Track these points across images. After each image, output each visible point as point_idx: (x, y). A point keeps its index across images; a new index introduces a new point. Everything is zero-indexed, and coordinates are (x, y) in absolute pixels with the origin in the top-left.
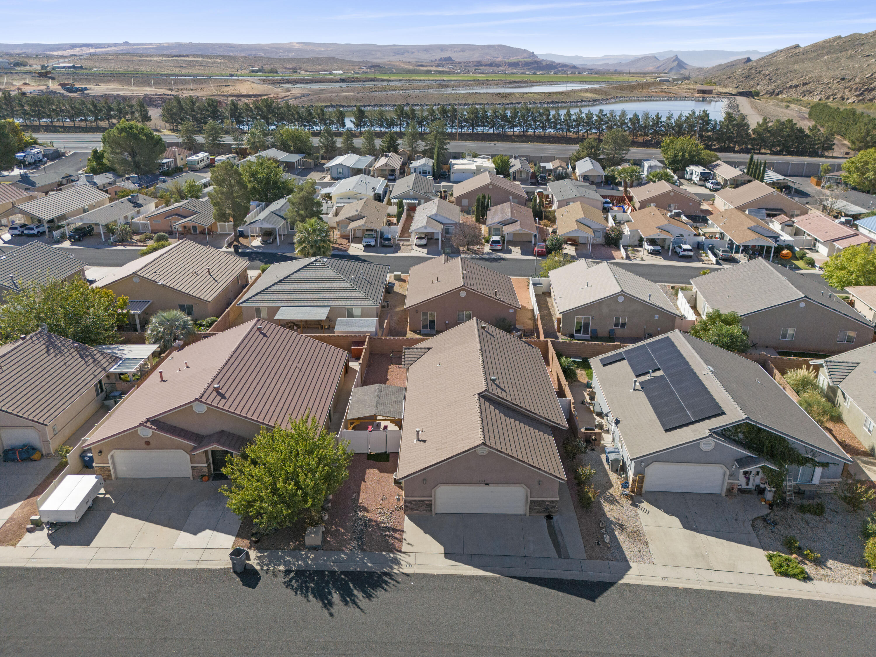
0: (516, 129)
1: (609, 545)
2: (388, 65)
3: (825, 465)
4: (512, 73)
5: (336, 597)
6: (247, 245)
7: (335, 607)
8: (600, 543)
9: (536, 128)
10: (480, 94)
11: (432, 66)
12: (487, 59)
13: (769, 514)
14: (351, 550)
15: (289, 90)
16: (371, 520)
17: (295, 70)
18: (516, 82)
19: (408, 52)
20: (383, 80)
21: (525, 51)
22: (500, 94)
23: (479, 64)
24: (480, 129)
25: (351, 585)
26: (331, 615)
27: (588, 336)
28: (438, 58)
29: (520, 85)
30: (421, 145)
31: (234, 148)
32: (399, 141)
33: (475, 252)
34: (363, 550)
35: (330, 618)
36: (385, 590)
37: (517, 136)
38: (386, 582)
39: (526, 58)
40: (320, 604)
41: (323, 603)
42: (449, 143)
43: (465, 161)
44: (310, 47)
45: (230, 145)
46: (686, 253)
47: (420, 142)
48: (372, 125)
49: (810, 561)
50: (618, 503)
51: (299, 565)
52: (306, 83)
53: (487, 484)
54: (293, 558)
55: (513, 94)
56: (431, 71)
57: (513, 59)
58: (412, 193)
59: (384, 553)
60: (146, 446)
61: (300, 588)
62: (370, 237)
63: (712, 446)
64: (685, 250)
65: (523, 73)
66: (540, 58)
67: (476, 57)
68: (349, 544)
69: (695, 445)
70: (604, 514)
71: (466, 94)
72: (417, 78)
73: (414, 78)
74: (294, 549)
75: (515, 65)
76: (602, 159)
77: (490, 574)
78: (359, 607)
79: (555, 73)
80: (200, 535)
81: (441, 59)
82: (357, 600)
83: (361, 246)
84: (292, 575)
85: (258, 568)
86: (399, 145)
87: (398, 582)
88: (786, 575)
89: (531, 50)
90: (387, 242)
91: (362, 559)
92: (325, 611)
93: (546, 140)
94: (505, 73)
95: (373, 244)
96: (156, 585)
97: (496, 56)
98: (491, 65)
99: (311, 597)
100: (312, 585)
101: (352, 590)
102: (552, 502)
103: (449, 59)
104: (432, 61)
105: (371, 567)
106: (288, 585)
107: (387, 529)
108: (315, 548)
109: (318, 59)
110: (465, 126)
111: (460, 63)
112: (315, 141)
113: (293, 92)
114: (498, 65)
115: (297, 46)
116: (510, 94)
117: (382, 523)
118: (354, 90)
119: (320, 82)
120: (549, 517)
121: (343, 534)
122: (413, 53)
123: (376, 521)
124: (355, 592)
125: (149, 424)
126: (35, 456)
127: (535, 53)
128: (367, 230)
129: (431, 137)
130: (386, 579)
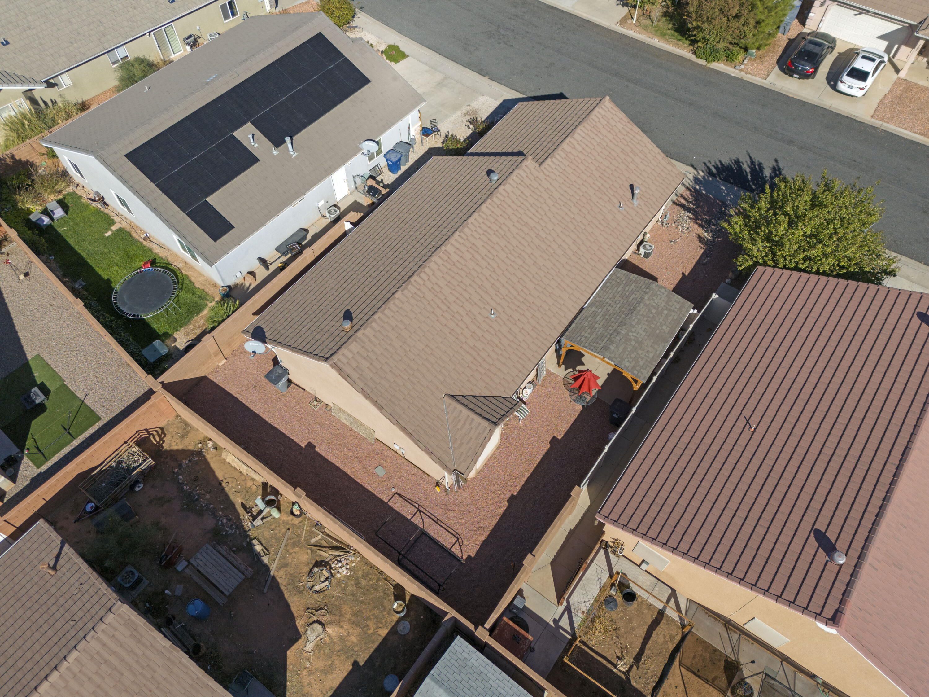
7: (771, 166)
16: (701, 226)
25: (749, 177)
26: (776, 161)
34: (723, 202)
35: (779, 160)
36: (720, 162)
38: (716, 168)
40: (783, 172)
41: (780, 172)
59: (704, 192)
78: (751, 158)
82: (749, 162)
87: (705, 164)
91: (728, 195)
92: (781, 165)
101: (750, 172)
105: (723, 185)
107: (688, 209)
117: (690, 218)
123: (696, 222)
124: (748, 170)
130: (714, 170)
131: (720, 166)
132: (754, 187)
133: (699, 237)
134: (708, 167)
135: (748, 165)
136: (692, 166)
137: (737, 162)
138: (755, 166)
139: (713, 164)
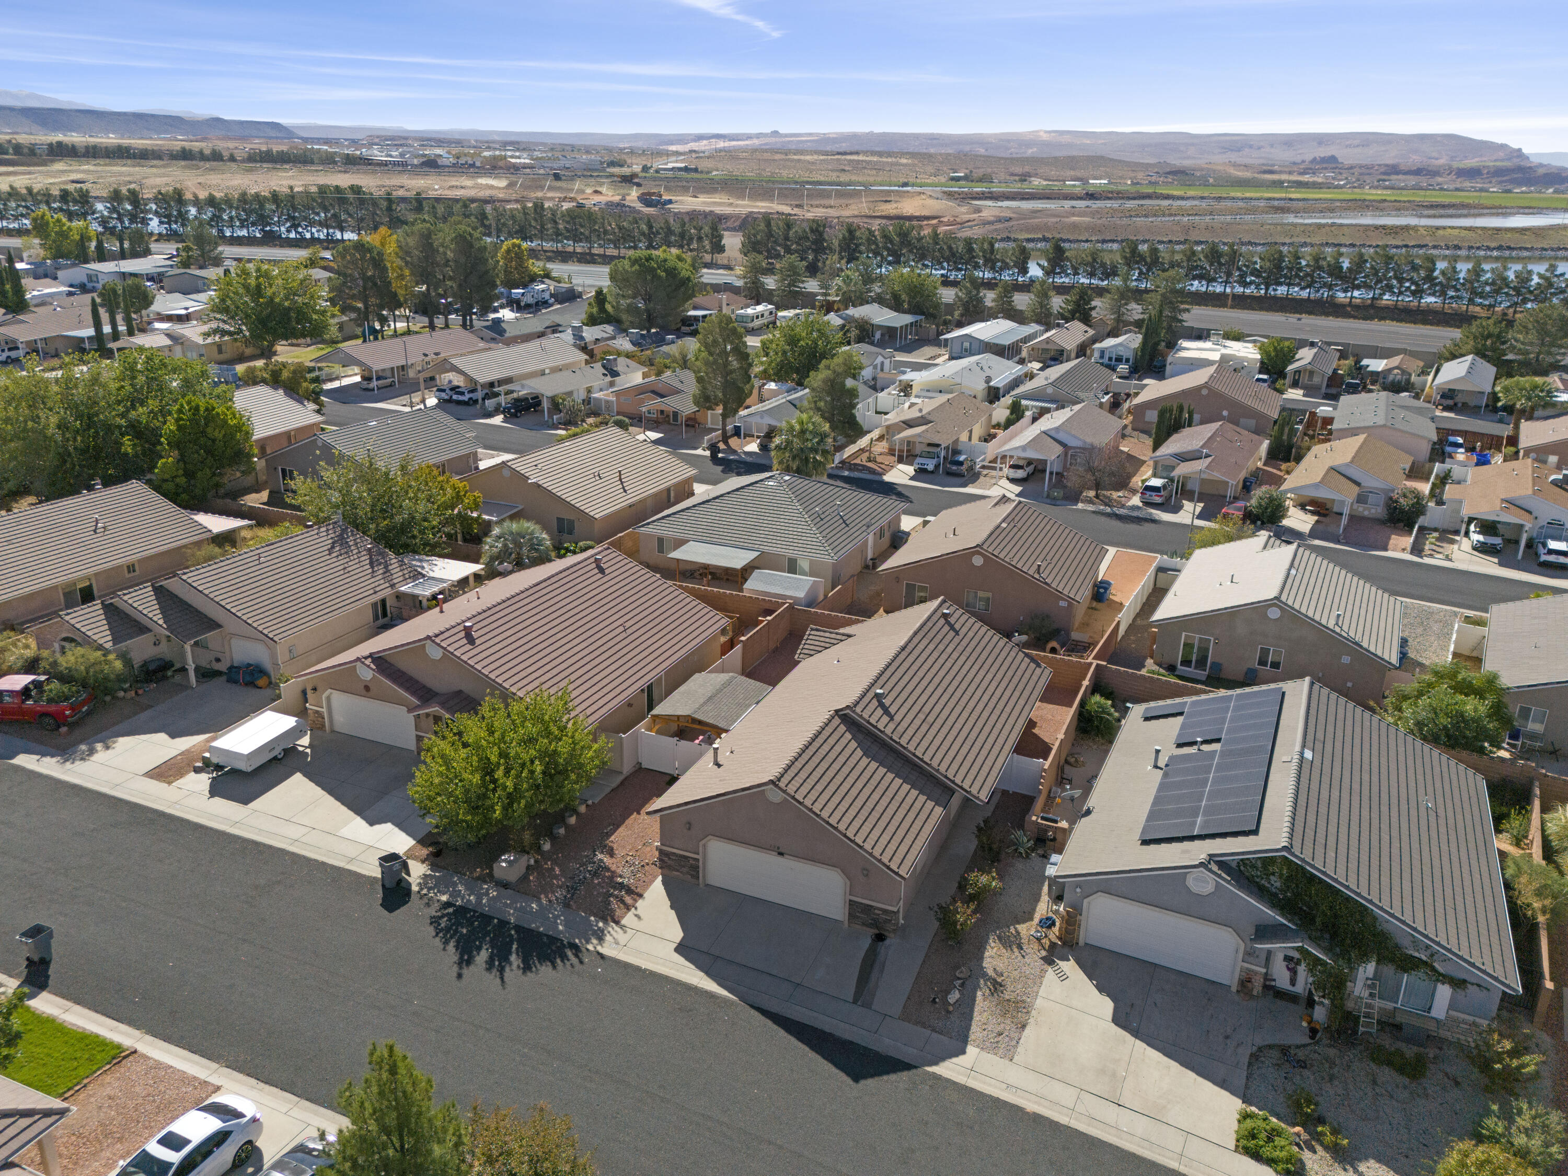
0: (1356, 293)
1: (951, 1008)
2: (1202, 170)
3: (1458, 984)
4: (1457, 190)
5: (483, 956)
6: (736, 448)
7: (472, 967)
8: (938, 1001)
9: (1400, 293)
10: (1341, 225)
11: (1290, 173)
12: (1415, 160)
13: (1304, 1046)
14: (550, 901)
15: (978, 210)
16: (608, 869)
17: (1024, 178)
18: (1443, 206)
19: (1251, 147)
20: (1167, 197)
21: (1503, 147)
22: (1384, 227)
23: (1394, 170)
24: (1282, 290)
25: (515, 946)
26: (460, 976)
27: (1202, 674)
28: (1309, 157)
29: (1451, 211)
30: (1135, 311)
31: (819, 301)
32: (1096, 302)
33: (1108, 502)
34: (567, 905)
35: (454, 979)
36: (554, 967)
37: (1357, 307)
38: (564, 957)
39: (1502, 160)
40: (456, 958)
41: (461, 958)
42: (1188, 310)
43: (1208, 345)
44: (1066, 139)
45: (816, 295)
46: (1552, 558)
47: (1133, 305)
48: (1076, 273)
49: (1326, 1148)
50: (1020, 947)
51: (469, 901)
52: (1023, 199)
53: (781, 854)
54: (466, 889)
55: (1415, 228)
56: (1282, 182)
57: (1472, 162)
58: (1050, 390)
59: (592, 918)
60: (364, 692)
61: (447, 929)
62: (930, 456)
63: (1209, 888)
64: (1551, 552)
65: (1481, 190)
66: (1535, 160)
67: (1390, 157)
68: (553, 892)
69: (1177, 875)
70: (981, 958)
71: (1310, 225)
72: (1239, 195)
73: (1233, 194)
74: (478, 878)
75: (1472, 173)
76: (1511, 361)
77: (725, 993)
78: (502, 979)
79: (1555, 192)
80: (377, 827)
81: (1315, 159)
82: (507, 969)
83: (910, 470)
84: (451, 910)
85: (415, 888)
86: (1094, 308)
87: (581, 962)
88: (1256, 1156)
89: (1515, 145)
90: (954, 468)
91: (558, 917)
92: (455, 969)
93: (1419, 317)
94: (1442, 189)
95: (930, 467)
96: (283, 873)
97: (1435, 154)
98: (1418, 172)
99: (452, 944)
100: (465, 931)
101: (510, 953)
102: (885, 911)
103: (1333, 159)
104: (1294, 163)
105: (561, 932)
106: (435, 921)
107: (621, 886)
108: (504, 885)
109: (1072, 158)
110: (1251, 283)
111: (1351, 168)
112: (948, 295)
113: (985, 214)
114: (1434, 173)
115: (1045, 137)
116: (1406, 228)
117: (621, 876)
118: (1094, 214)
119: (1048, 198)
120: (880, 938)
121: (556, 877)
122: (1259, 148)
123: (613, 872)
124: (513, 958)
125: (368, 662)
126: (262, 682)
127: (1525, 151)
128: (929, 445)
129: (1156, 298)
130: (569, 953)
131: (558, 960)
132: (513, 933)
133: (612, 854)
134: (577, 957)
135: (510, 965)
136: (603, 957)
137: (527, 968)
139: (568, 963)
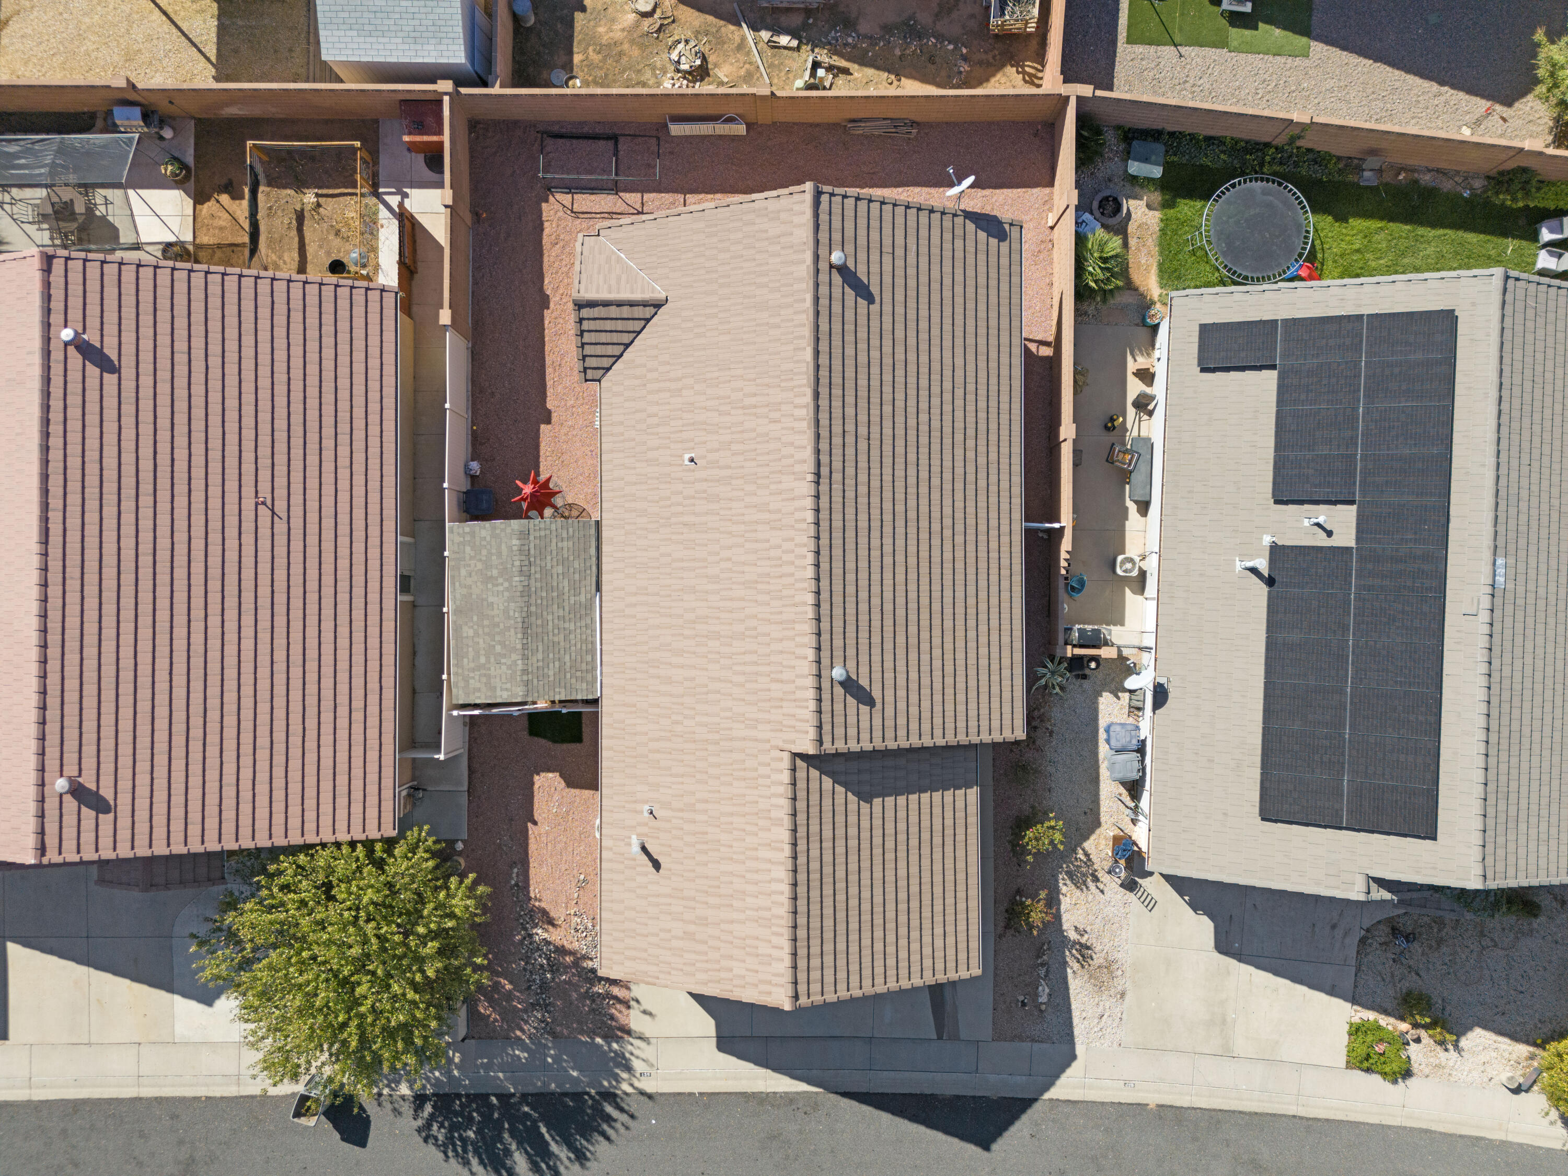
1: (1044, 1007)
5: (520, 1162)
8: (1026, 1002)
14: (532, 1037)
16: (562, 951)
25: (543, 1130)
34: (556, 1035)
36: (608, 1138)
38: (609, 1119)
51: (436, 1081)
59: (599, 1041)
61: (450, 1139)
68: (526, 1021)
77: (802, 1087)
82: (561, 1169)
84: (428, 1109)
87: (632, 1117)
91: (558, 1059)
96: (181, 1142)
99: (474, 1162)
100: (472, 1134)
101: (546, 1142)
105: (579, 1080)
106: (426, 1135)
107: (596, 975)
117: (585, 957)
123: (573, 954)
130: (609, 1109)
131: (605, 1127)
132: (526, 1109)
133: (551, 922)
134: (622, 1110)
135: (560, 1160)
136: (650, 1096)
137: (581, 1157)
138: (549, 1167)
139: (618, 1125)
